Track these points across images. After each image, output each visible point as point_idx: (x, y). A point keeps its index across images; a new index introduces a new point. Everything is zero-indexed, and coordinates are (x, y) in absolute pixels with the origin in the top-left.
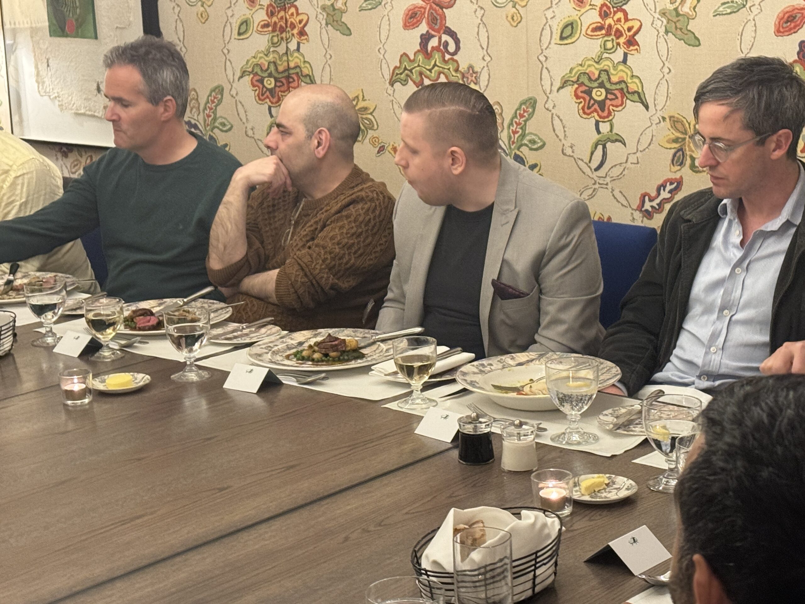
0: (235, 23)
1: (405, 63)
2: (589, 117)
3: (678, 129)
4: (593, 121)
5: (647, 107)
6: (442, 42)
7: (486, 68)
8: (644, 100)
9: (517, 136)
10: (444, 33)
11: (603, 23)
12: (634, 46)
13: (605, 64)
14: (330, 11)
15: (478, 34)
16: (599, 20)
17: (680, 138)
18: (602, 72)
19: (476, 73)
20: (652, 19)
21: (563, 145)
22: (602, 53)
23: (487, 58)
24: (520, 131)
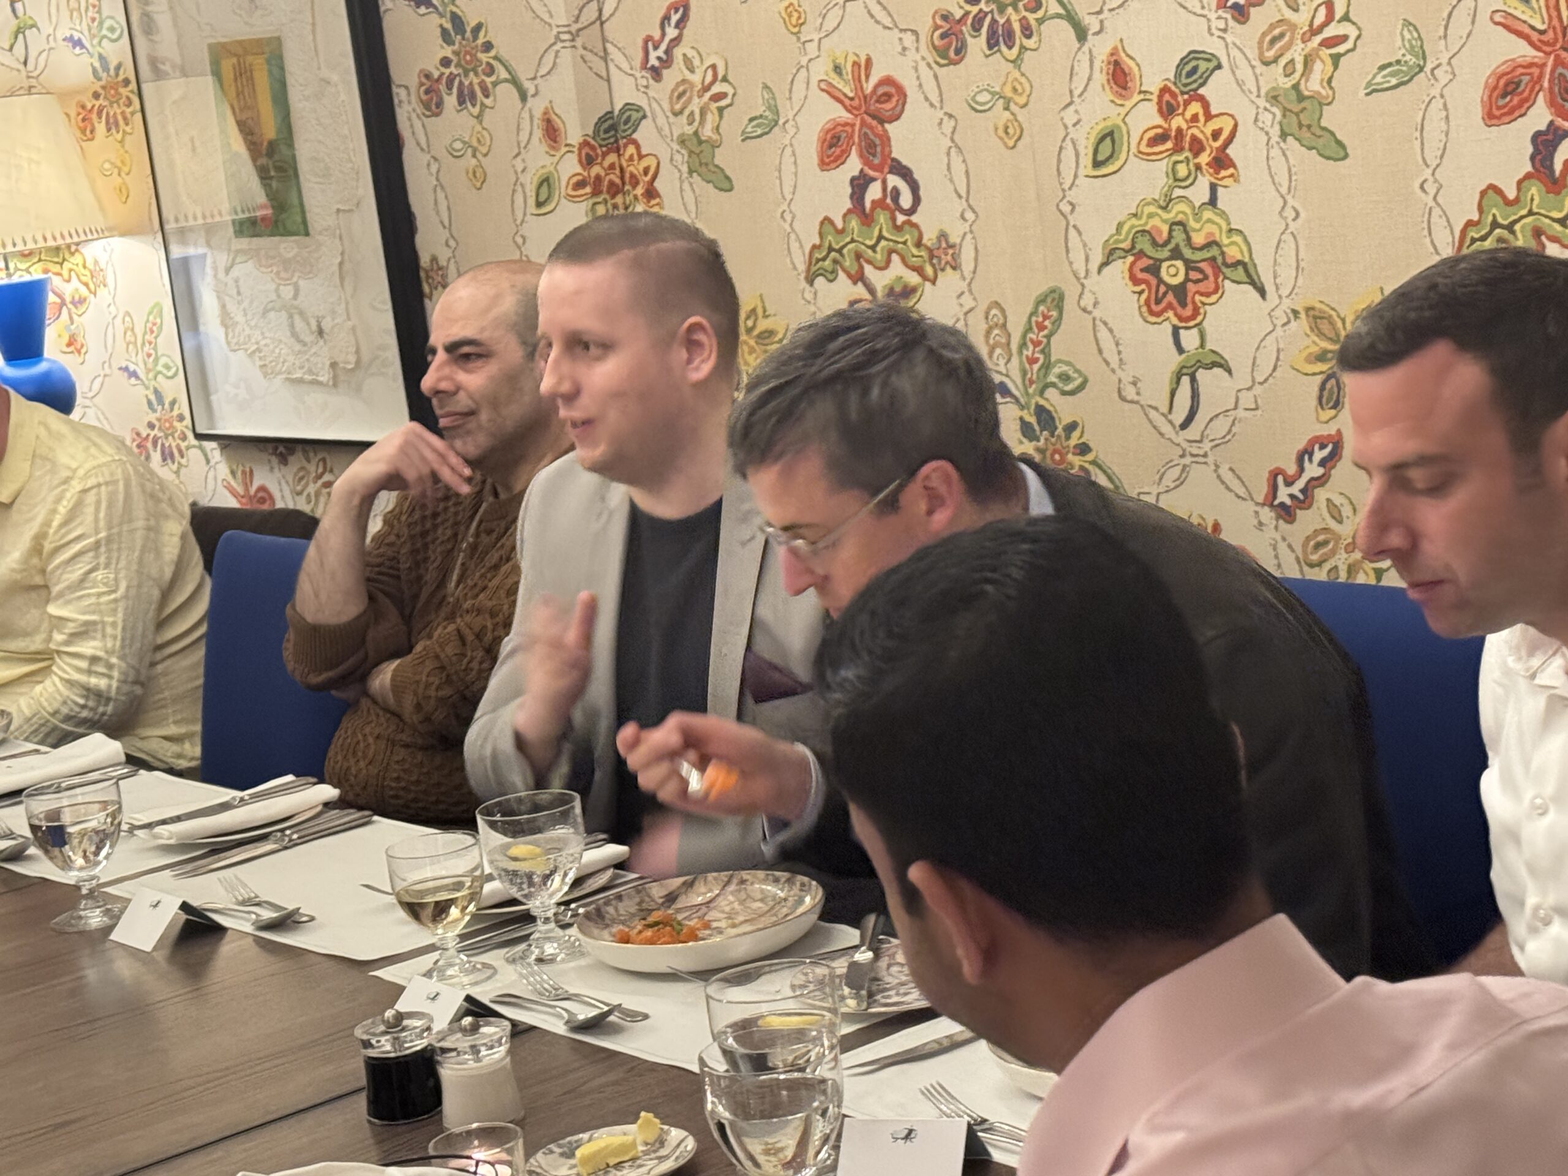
0: (530, 182)
1: (830, 238)
2: (1159, 320)
3: (1324, 335)
4: (1167, 328)
5: (1262, 292)
6: (889, 189)
7: (969, 236)
8: (1255, 277)
9: (1036, 367)
10: (890, 172)
11: (1166, 126)
12: (1226, 168)
13: (1179, 210)
14: (693, 145)
15: (949, 165)
16: (1159, 121)
17: (1330, 351)
18: (1174, 227)
19: (952, 246)
20: (1254, 112)
21: (1120, 381)
22: (1172, 189)
23: (970, 216)
24: (1041, 357)
